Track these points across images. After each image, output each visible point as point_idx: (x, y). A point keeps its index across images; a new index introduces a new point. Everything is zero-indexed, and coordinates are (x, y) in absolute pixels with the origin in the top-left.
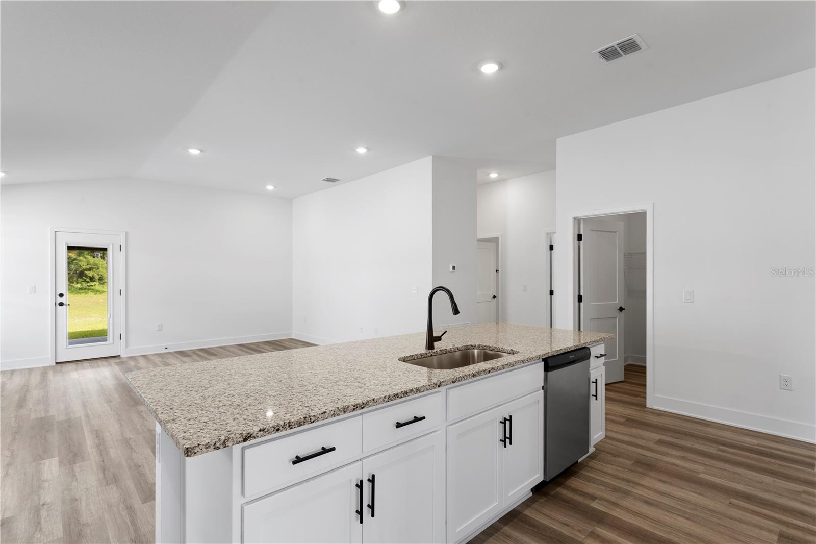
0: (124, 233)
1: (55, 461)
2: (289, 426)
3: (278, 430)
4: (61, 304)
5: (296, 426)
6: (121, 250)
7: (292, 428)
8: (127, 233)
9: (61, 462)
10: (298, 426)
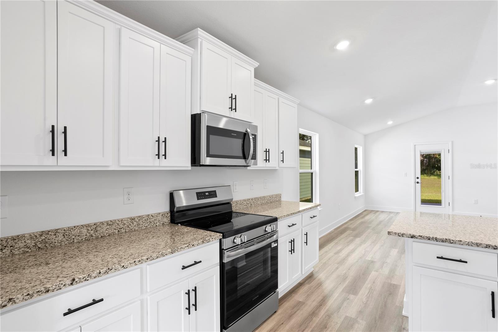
0: (451, 142)
1: (397, 250)
2: (436, 240)
3: (429, 239)
4: (418, 183)
5: (440, 241)
6: (449, 152)
7: (437, 241)
8: (452, 142)
9: (398, 252)
10: (441, 242)
